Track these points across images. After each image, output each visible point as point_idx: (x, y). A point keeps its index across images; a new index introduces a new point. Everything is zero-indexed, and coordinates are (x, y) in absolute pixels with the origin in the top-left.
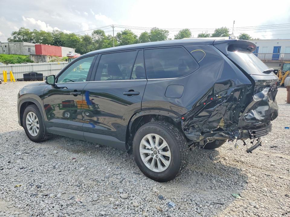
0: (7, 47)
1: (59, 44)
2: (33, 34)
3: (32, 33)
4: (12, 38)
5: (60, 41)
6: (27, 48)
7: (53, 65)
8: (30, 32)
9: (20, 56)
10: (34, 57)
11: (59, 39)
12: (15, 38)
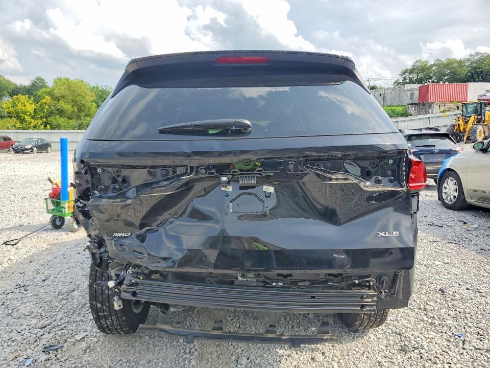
0: (382, 95)
1: (478, 78)
2: (434, 68)
3: (431, 66)
4: (401, 80)
5: (482, 72)
6: (409, 93)
7: (434, 119)
8: (429, 65)
9: (393, 108)
10: (413, 108)
11: (479, 68)
12: (405, 79)
